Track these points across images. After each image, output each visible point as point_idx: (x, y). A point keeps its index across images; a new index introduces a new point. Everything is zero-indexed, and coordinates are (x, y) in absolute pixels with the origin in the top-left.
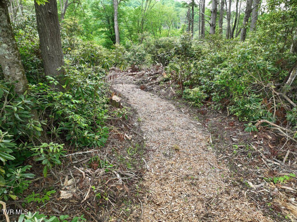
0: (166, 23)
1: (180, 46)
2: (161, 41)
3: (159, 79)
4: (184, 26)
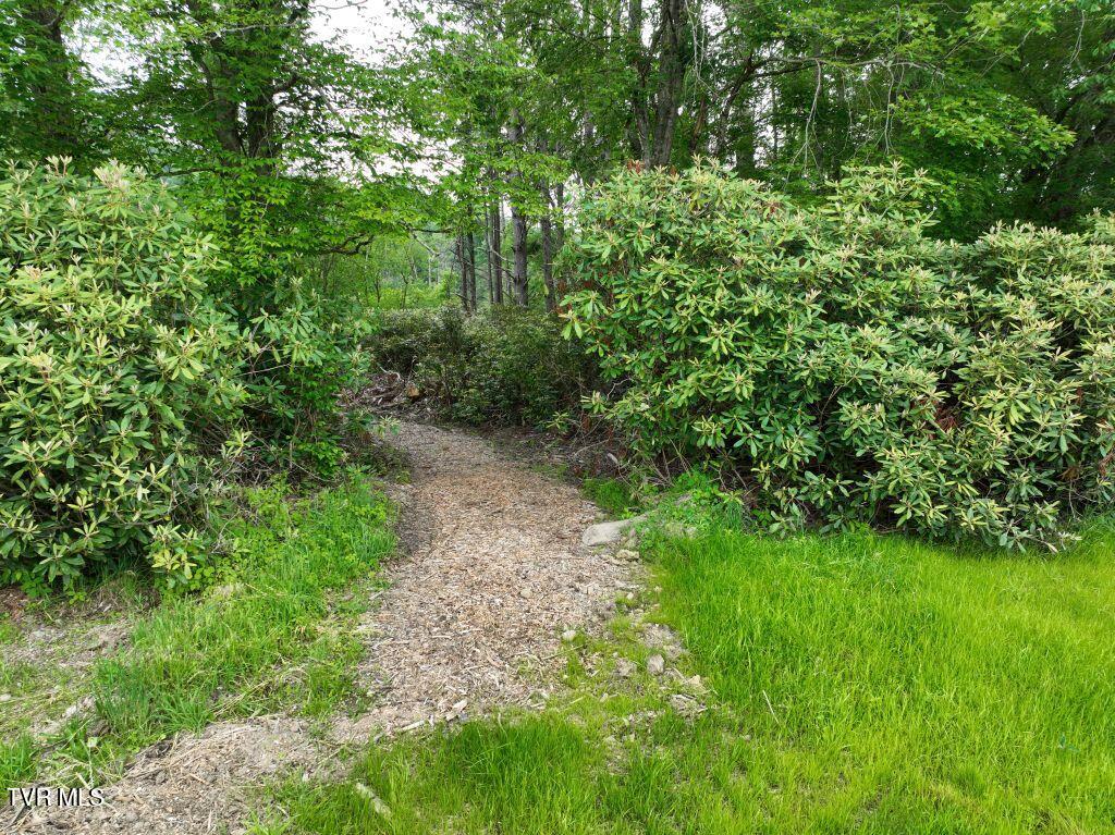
0: (397, 270)
2: (391, 320)
3: (400, 399)
4: (450, 278)
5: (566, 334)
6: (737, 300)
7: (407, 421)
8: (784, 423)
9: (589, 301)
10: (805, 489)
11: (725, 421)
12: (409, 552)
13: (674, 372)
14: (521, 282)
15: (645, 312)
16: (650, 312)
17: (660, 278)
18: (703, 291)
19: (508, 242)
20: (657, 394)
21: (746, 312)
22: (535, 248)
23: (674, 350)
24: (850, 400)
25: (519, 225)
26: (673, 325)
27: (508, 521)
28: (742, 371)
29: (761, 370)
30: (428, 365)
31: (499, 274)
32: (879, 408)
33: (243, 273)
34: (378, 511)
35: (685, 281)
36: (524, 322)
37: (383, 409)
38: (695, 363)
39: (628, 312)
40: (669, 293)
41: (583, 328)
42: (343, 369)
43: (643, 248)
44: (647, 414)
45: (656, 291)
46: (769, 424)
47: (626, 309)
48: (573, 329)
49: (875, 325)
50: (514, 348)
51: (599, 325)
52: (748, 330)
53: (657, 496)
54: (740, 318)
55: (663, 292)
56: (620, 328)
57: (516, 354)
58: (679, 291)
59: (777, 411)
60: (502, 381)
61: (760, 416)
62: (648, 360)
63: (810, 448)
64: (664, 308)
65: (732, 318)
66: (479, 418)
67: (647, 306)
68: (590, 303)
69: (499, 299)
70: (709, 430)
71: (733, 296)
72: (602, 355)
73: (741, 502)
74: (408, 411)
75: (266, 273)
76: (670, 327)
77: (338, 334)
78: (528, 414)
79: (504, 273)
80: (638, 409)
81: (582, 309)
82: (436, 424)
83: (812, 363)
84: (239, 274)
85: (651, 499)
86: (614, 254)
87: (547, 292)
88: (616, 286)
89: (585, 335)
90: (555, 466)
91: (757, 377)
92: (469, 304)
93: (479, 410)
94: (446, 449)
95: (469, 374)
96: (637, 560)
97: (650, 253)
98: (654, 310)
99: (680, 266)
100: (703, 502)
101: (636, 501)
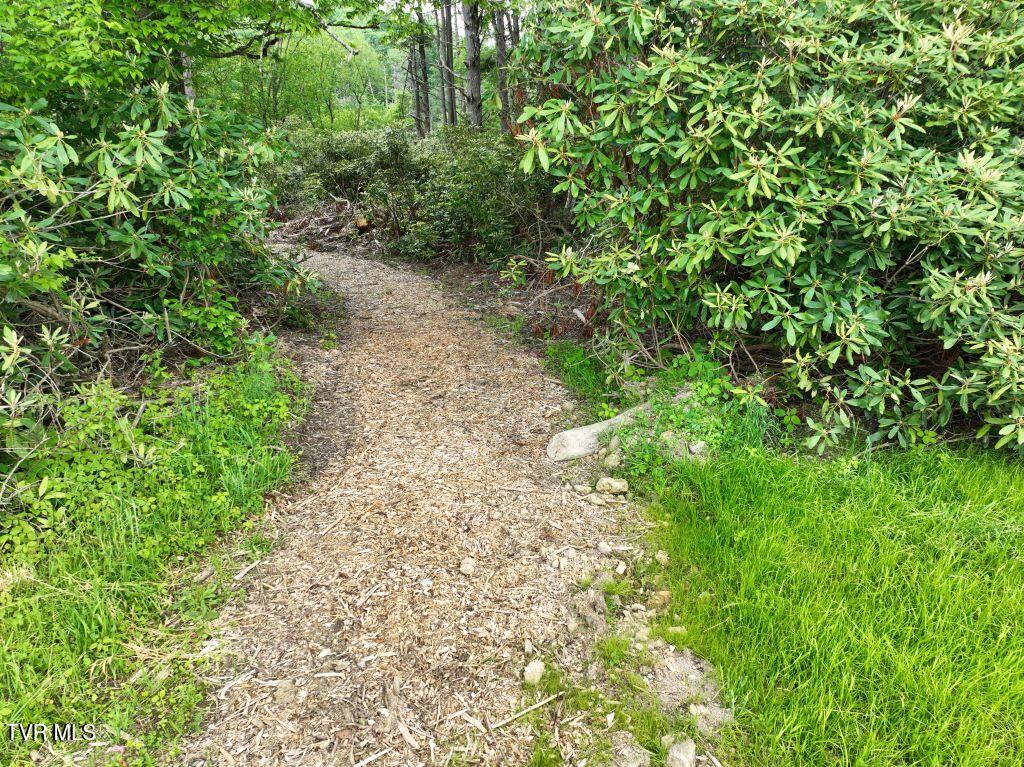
0: (350, 89)
1: (385, 149)
2: (339, 142)
3: (347, 230)
4: (403, 97)
5: (527, 166)
6: (785, 112)
7: (353, 255)
8: (834, 296)
9: (559, 114)
10: (860, 391)
11: (752, 294)
12: (314, 472)
13: (679, 220)
14: (475, 101)
15: (639, 131)
16: (649, 132)
17: (666, 77)
18: (730, 98)
19: (461, 58)
20: (653, 252)
21: (800, 130)
22: (490, 64)
23: (682, 188)
24: (938, 265)
25: (472, 37)
26: (683, 152)
27: (451, 415)
28: (787, 224)
29: (815, 221)
30: (373, 193)
31: (452, 93)
32: (983, 278)
33: (73, 69)
34: (279, 407)
35: (706, 82)
36: (477, 145)
37: (330, 240)
38: (713, 208)
39: (615, 132)
40: (677, 102)
41: (551, 155)
42: (230, 212)
43: (642, 30)
44: (636, 278)
45: (658, 98)
46: (815, 299)
47: (612, 126)
48: (536, 157)
49: (979, 152)
50: (464, 175)
51: (572, 151)
52: (797, 160)
53: (643, 384)
54: (790, 141)
55: (670, 101)
56: (601, 156)
57: (467, 182)
58: (693, 99)
59: (825, 277)
60: (452, 214)
61: (802, 287)
62: (640, 203)
63: (874, 335)
64: (668, 126)
65: (779, 141)
66: (429, 253)
67: (644, 122)
68: (561, 120)
69: (453, 120)
70: (727, 307)
71: (779, 108)
72: (576, 195)
73: (763, 402)
74: (355, 243)
75: (121, 76)
76: (676, 156)
77: (231, 161)
78: (480, 251)
79: (457, 91)
80: (624, 271)
81: (549, 127)
82: (384, 259)
83: (894, 212)
84: (67, 69)
85: (633, 387)
86: (597, 43)
87: (500, 106)
88: (597, 93)
89: (553, 166)
90: (512, 318)
91: (809, 234)
92: (423, 126)
93: (428, 245)
94: (389, 293)
95: (419, 204)
96: (625, 494)
97: (654, 37)
98: (654, 127)
99: (697, 59)
100: (710, 400)
101: (615, 385)
